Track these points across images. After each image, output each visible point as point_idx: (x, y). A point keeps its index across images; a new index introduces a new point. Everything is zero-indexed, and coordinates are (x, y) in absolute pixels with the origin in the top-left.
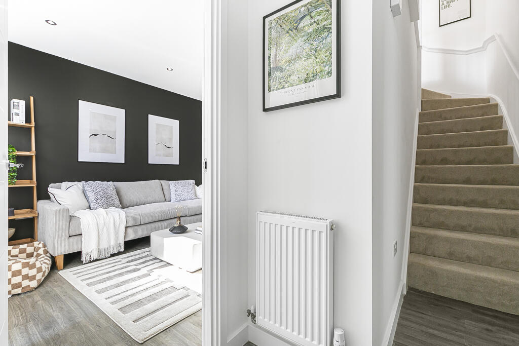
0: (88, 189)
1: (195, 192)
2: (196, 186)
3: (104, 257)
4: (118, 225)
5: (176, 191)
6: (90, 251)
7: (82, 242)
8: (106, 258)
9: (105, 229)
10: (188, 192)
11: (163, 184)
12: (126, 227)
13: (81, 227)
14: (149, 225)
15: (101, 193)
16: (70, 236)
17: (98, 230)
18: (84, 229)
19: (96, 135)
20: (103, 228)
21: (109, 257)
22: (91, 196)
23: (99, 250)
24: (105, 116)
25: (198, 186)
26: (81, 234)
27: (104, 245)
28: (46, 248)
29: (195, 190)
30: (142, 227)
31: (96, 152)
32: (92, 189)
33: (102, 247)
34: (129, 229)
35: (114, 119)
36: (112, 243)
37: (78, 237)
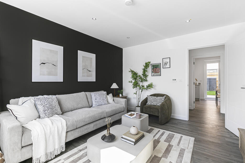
0: (38, 103)
1: (107, 100)
2: (107, 95)
3: (50, 159)
4: (61, 131)
5: (96, 99)
6: (39, 157)
7: (32, 150)
8: (52, 159)
9: (51, 137)
10: (103, 100)
11: (87, 95)
12: (67, 132)
13: (32, 138)
14: (82, 128)
15: (47, 105)
16: (22, 147)
17: (46, 138)
18: (34, 140)
19: (44, 64)
20: (50, 136)
21: (54, 158)
22: (41, 108)
23: (46, 154)
24: (51, 51)
25: (108, 95)
26: (32, 144)
27: (50, 150)
28: (3, 157)
29: (107, 98)
30: (77, 130)
31: (44, 75)
32: (41, 103)
33: (49, 151)
34: (69, 133)
35: (56, 53)
36: (57, 147)
37: (30, 147)
